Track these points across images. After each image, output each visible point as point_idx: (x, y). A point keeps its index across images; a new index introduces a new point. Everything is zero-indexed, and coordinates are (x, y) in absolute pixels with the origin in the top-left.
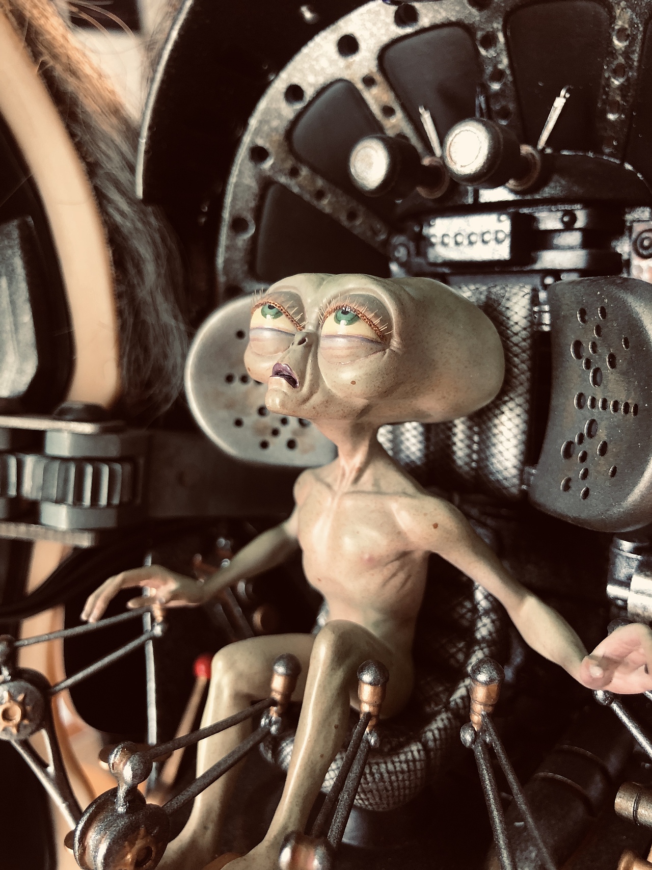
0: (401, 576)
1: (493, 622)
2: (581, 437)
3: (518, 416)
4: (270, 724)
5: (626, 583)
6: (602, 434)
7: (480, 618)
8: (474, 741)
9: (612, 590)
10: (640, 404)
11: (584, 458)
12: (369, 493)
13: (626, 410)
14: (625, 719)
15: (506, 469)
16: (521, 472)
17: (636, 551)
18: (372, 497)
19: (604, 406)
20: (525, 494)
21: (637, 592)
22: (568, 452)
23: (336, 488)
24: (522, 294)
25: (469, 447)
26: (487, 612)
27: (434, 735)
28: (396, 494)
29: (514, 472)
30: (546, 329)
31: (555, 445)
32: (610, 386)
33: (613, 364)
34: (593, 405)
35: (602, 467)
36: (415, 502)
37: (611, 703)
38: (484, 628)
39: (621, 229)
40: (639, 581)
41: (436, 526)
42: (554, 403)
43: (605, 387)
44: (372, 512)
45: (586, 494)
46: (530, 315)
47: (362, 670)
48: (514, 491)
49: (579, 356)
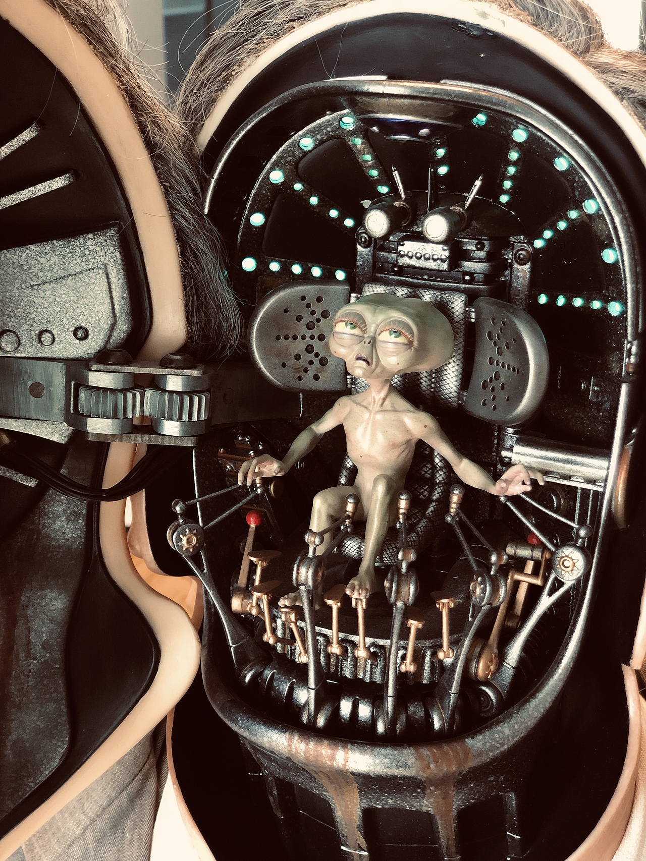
0: (406, 451)
1: (444, 473)
2: (491, 378)
3: (458, 365)
4: (347, 528)
5: (511, 449)
6: (502, 379)
7: (438, 471)
8: (452, 520)
9: (504, 453)
10: (520, 370)
11: (493, 390)
12: (390, 411)
13: (514, 370)
14: (512, 508)
15: (451, 393)
16: (459, 394)
17: (515, 433)
18: (392, 413)
19: (503, 366)
20: (460, 406)
21: (516, 453)
22: (485, 386)
23: (371, 408)
24: (460, 301)
25: (429, 380)
26: (441, 469)
27: (421, 529)
28: (403, 411)
29: (455, 394)
30: (473, 321)
31: (477, 381)
32: (506, 357)
33: (508, 348)
34: (498, 364)
35: (502, 396)
36: (415, 415)
37: (506, 502)
38: (440, 477)
39: (508, 245)
40: (517, 448)
41: (426, 426)
42: (476, 359)
43: (504, 357)
44: (394, 421)
45: (495, 408)
46: (464, 312)
47: (400, 494)
48: (455, 404)
49: (491, 339)
